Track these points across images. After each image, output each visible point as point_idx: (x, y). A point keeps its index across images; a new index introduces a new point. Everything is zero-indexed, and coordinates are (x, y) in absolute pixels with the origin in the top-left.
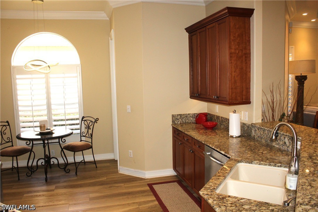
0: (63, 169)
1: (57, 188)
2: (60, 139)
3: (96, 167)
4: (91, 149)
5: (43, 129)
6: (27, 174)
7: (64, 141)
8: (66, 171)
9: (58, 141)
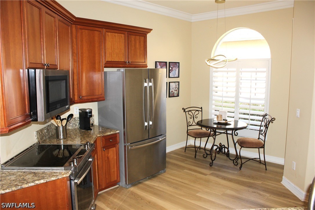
0: (233, 161)
1: (212, 174)
2: (234, 131)
3: (266, 170)
4: (263, 149)
5: (220, 119)
6: (203, 155)
7: (237, 134)
8: (235, 163)
9: (231, 133)
